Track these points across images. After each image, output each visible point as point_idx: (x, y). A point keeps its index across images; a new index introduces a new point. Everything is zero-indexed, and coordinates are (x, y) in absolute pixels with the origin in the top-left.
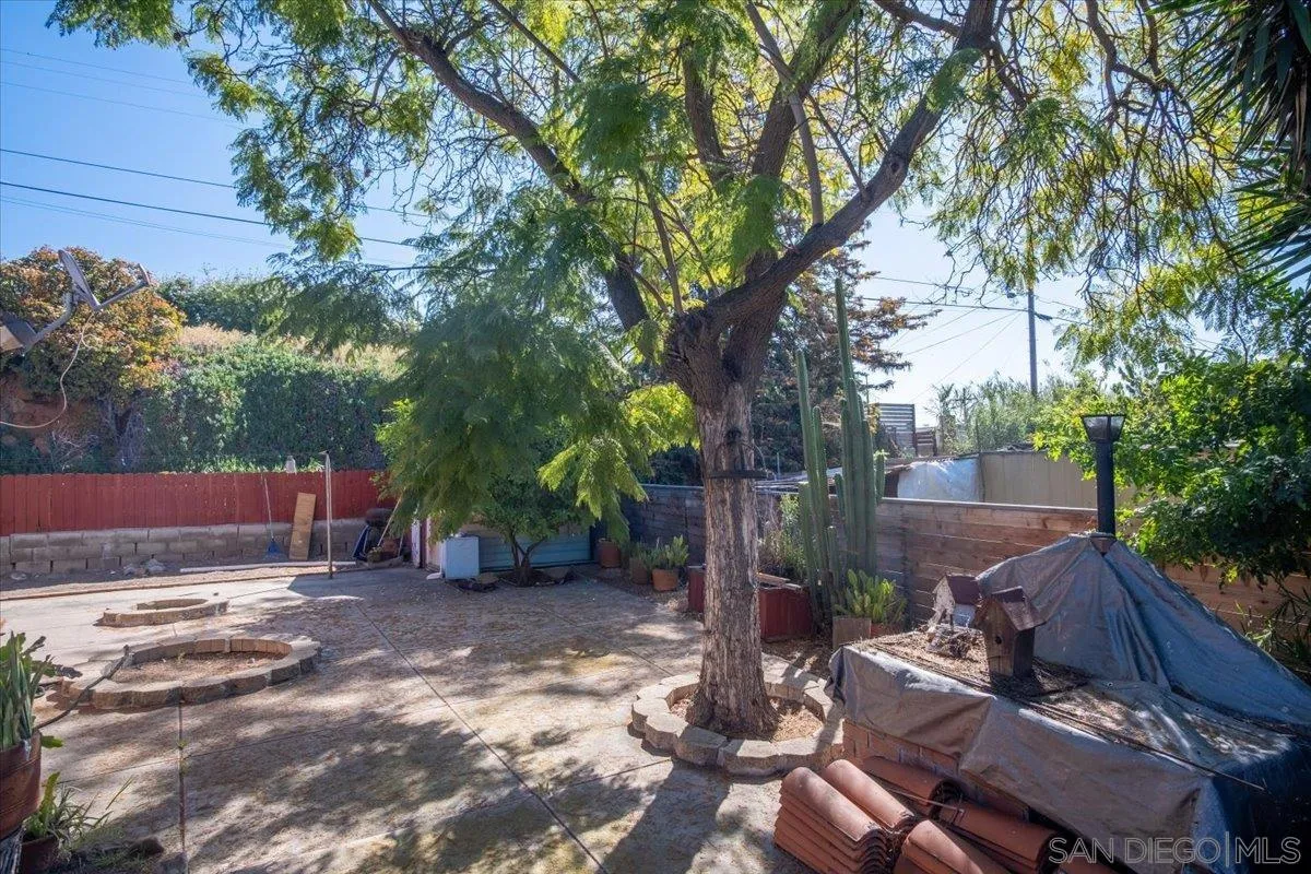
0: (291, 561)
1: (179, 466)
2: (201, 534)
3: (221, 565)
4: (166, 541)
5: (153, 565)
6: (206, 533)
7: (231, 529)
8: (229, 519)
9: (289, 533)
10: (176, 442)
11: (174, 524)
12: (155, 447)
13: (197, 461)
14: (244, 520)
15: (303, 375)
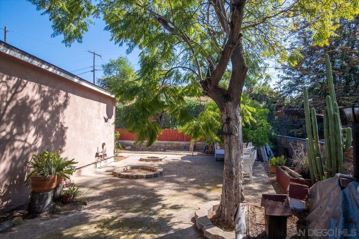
0: (189, 151)
1: (169, 128)
2: (171, 143)
3: (175, 150)
4: (165, 144)
5: (162, 149)
6: (172, 143)
7: (178, 142)
8: (177, 140)
9: (190, 144)
10: (169, 122)
11: (167, 140)
12: (165, 123)
13: (173, 126)
14: (180, 141)
15: (198, 106)
